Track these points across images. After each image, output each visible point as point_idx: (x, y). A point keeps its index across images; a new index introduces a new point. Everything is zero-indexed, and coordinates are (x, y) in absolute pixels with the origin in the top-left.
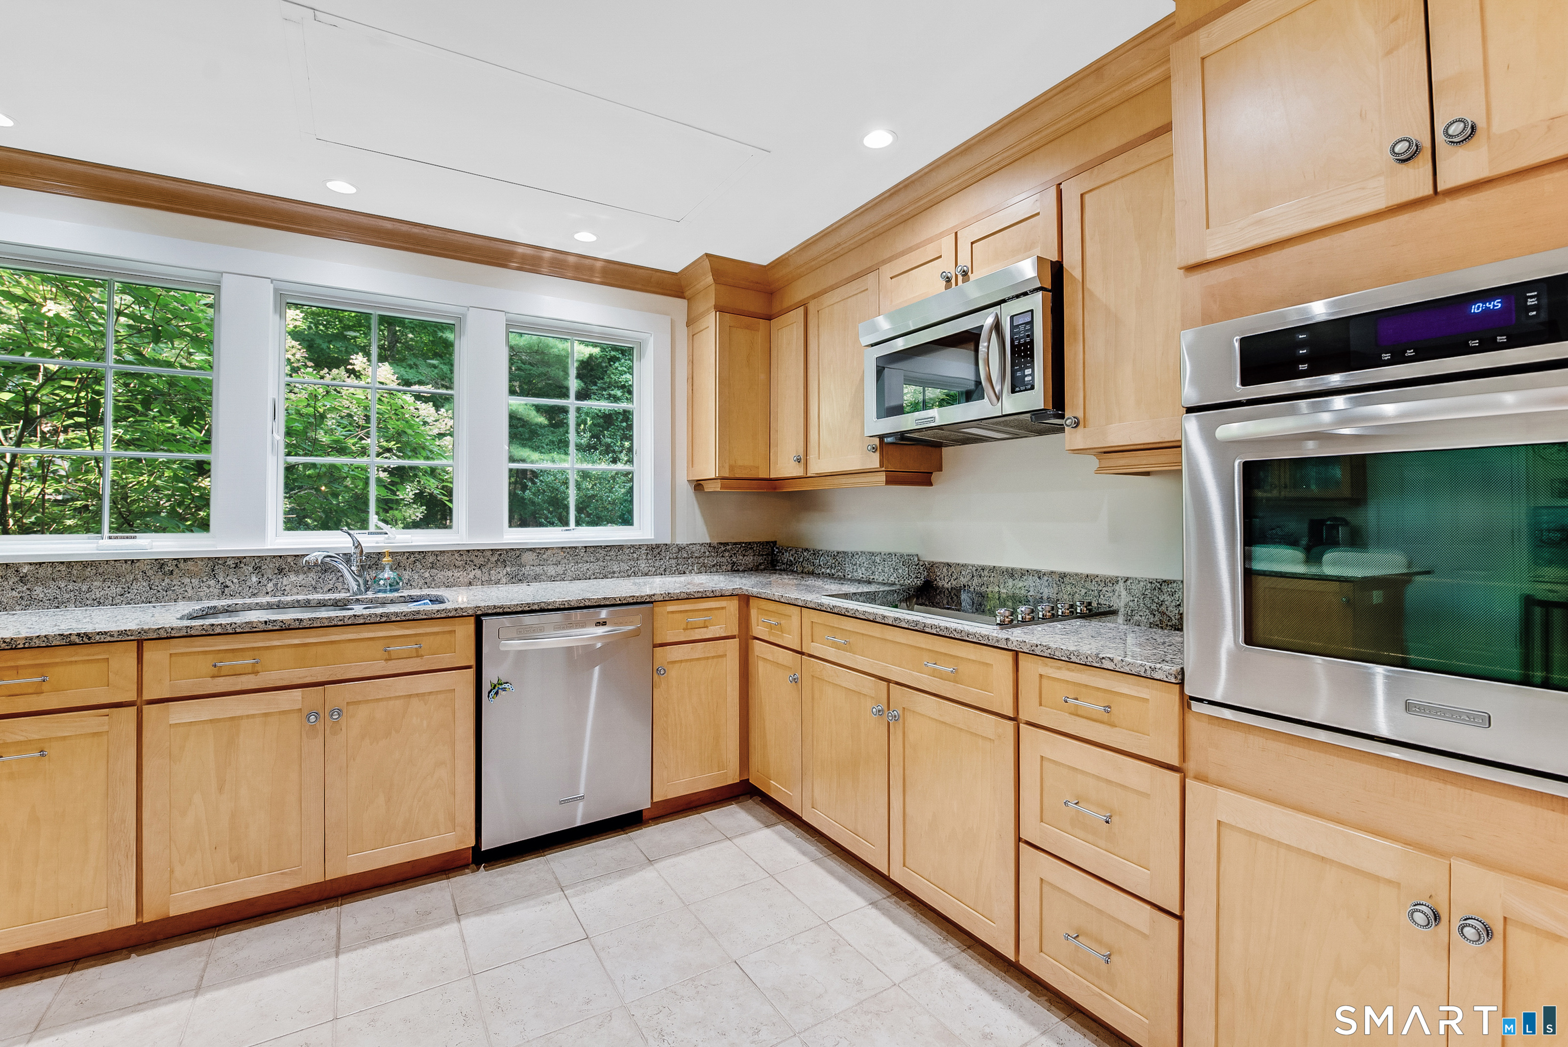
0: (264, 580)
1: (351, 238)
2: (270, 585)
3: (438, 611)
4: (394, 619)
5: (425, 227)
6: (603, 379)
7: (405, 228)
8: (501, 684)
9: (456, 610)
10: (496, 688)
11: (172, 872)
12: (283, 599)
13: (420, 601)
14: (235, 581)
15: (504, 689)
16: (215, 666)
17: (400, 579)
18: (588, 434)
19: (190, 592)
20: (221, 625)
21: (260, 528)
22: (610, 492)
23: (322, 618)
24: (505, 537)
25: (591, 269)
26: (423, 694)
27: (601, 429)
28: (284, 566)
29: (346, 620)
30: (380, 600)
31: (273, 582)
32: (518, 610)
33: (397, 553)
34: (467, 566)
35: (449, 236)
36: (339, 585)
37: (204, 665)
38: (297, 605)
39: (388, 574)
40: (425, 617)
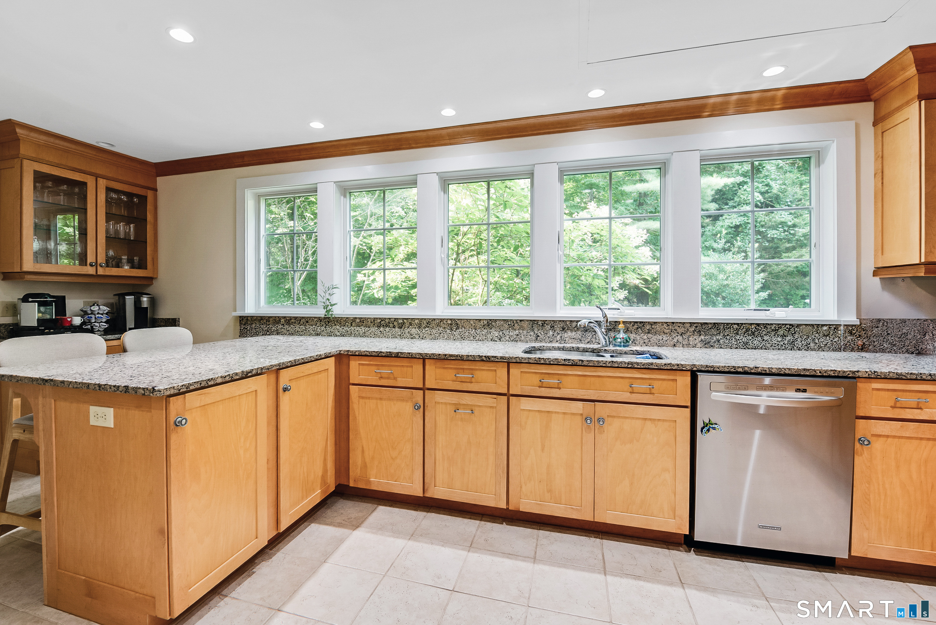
0: (555, 334)
1: (598, 126)
2: (559, 337)
3: (665, 365)
4: (636, 366)
5: (643, 105)
6: (733, 199)
7: (630, 110)
8: (712, 424)
9: (678, 365)
10: (708, 427)
11: (521, 487)
12: (565, 345)
13: (643, 354)
14: (542, 333)
15: (714, 429)
16: (540, 381)
17: (630, 339)
18: (723, 241)
19: (523, 338)
20: (543, 358)
21: (554, 305)
22: (742, 281)
23: (594, 361)
24: (700, 314)
25: (773, 99)
26: (654, 420)
27: (732, 236)
28: (565, 327)
29: (607, 363)
30: (618, 351)
31: (560, 335)
32: (725, 370)
33: (627, 322)
34: (672, 333)
35: (659, 106)
36: (594, 340)
37: (535, 379)
38: (572, 349)
39: (622, 335)
40: (657, 367)
